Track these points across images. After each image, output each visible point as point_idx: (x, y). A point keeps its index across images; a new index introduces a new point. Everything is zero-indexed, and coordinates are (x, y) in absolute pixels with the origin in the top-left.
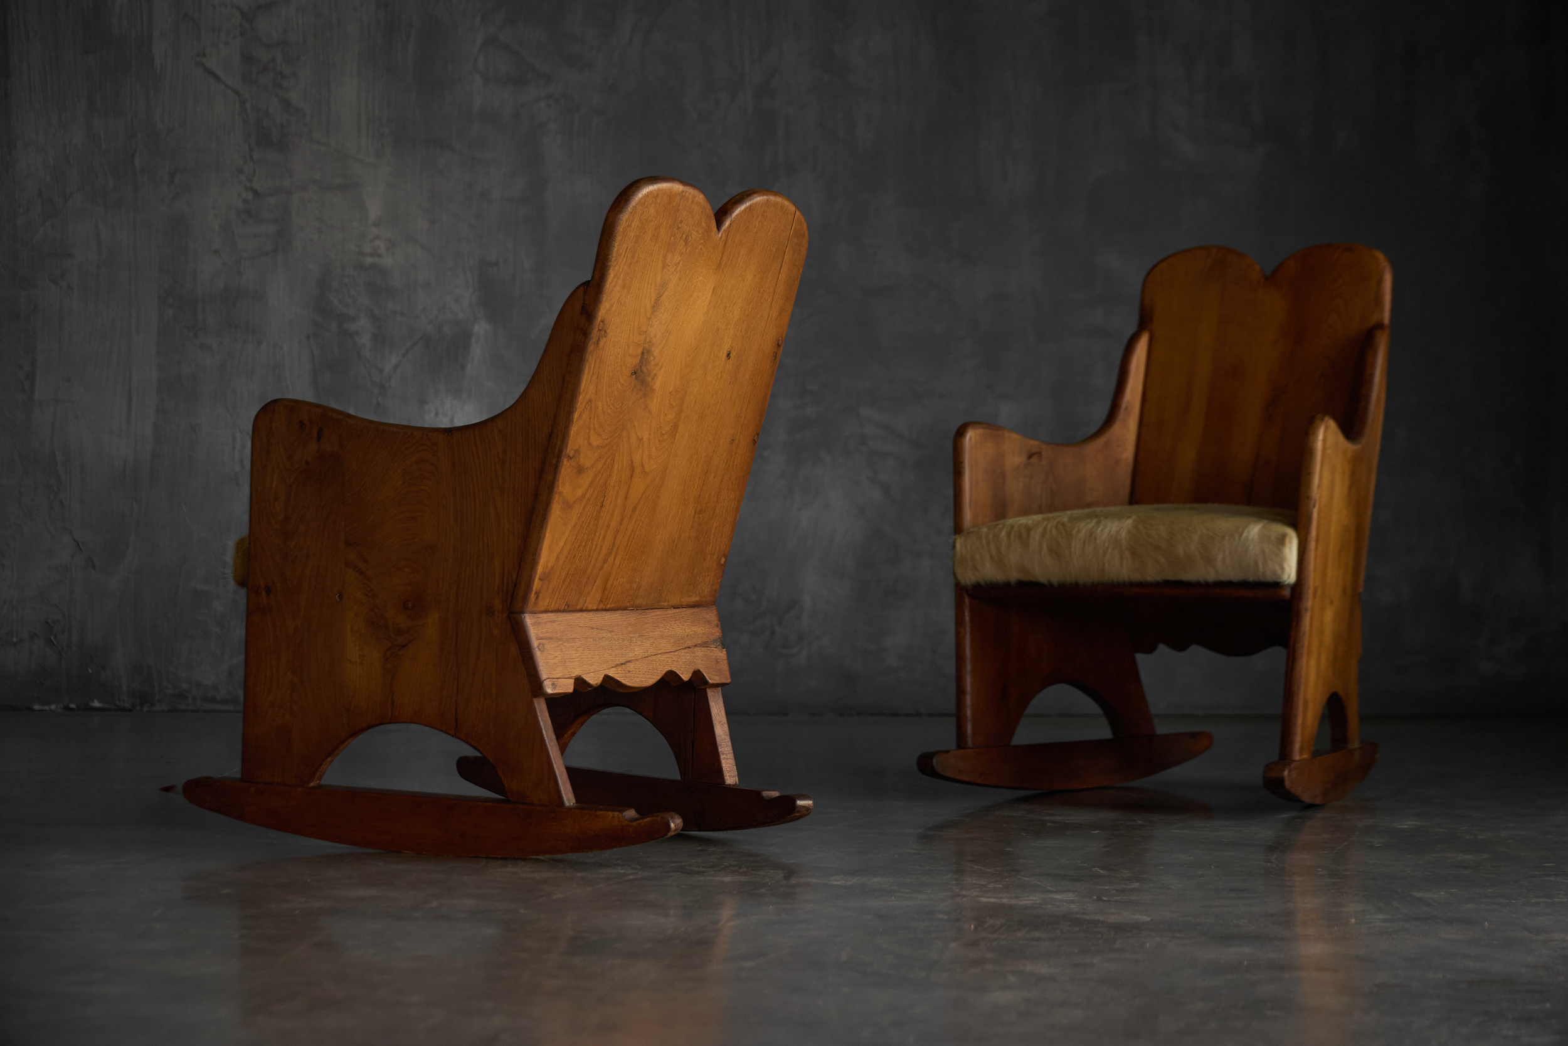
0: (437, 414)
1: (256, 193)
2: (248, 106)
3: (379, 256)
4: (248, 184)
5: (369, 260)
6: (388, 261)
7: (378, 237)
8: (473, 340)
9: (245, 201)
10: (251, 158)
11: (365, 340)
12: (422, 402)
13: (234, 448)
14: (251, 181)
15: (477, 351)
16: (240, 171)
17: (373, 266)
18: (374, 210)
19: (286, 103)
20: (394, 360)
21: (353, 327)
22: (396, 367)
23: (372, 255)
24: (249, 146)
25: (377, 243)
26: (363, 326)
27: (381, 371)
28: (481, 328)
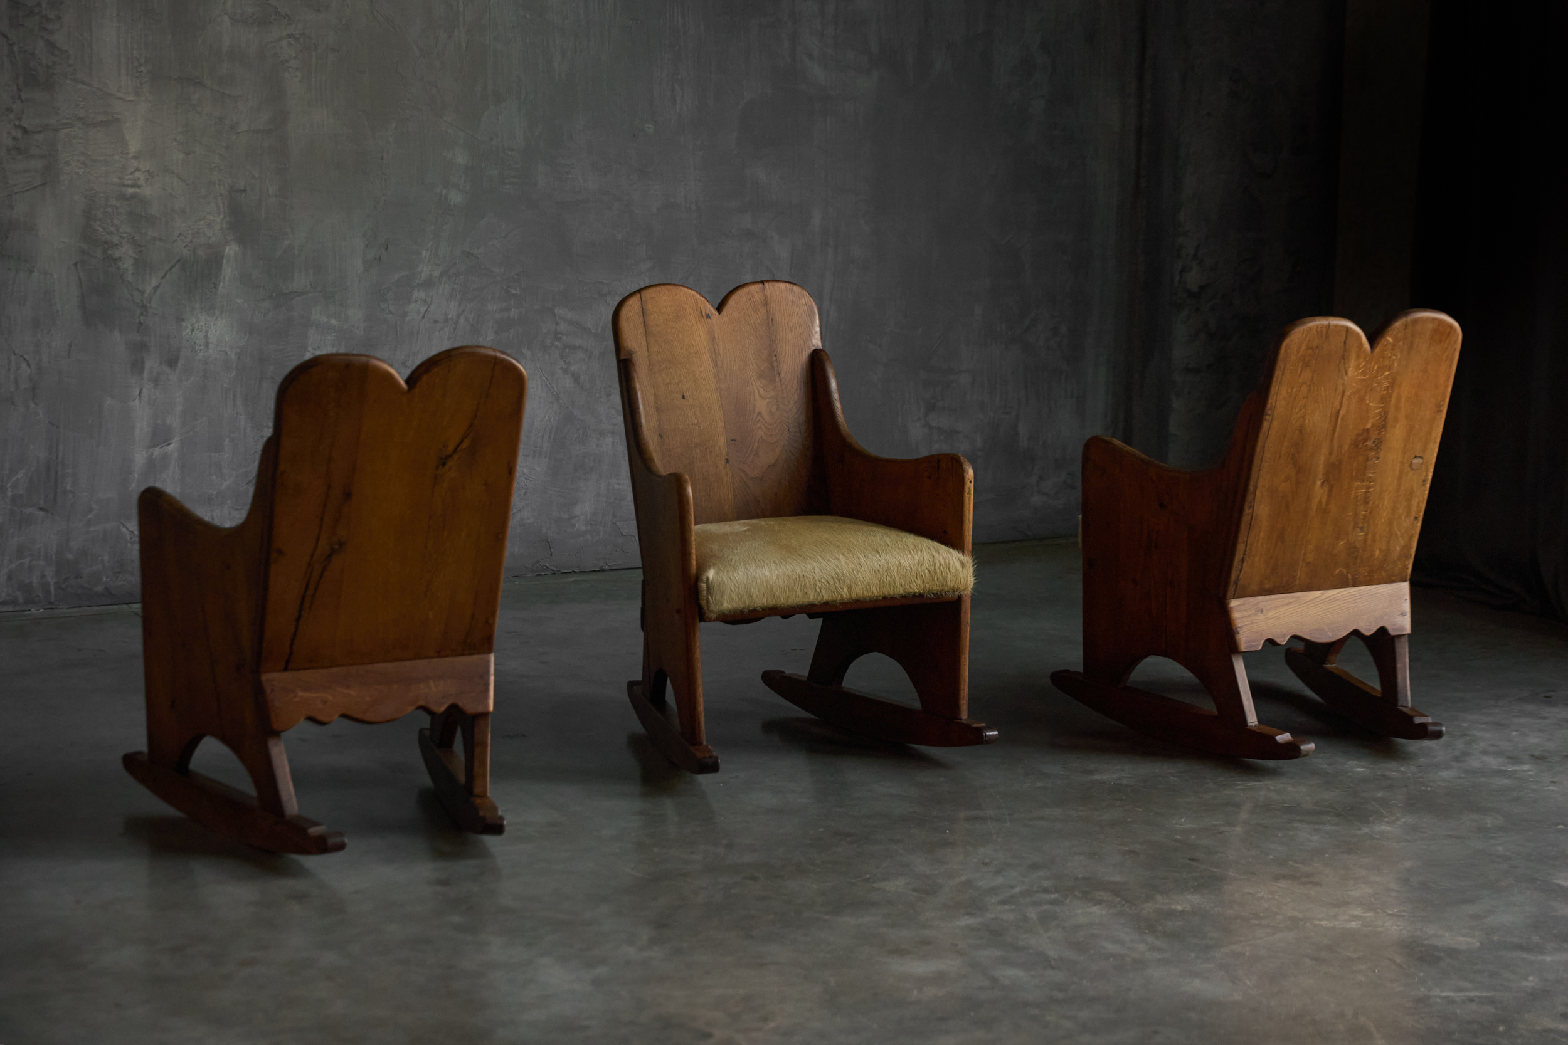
0: (193, 330)
1: (25, 131)
2: (15, 48)
3: (139, 187)
4: (17, 123)
5: (130, 191)
6: (147, 191)
7: (138, 170)
8: (224, 260)
9: (14, 139)
10: (20, 98)
11: (127, 264)
12: (180, 319)
13: (9, 370)
14: (20, 119)
15: (228, 271)
16: (9, 110)
17: (133, 196)
18: (134, 146)
19: (51, 45)
20: (154, 283)
21: (117, 254)
22: (156, 288)
23: (132, 186)
24: (18, 85)
25: (137, 174)
26: (126, 253)
27: (142, 292)
28: (232, 250)
